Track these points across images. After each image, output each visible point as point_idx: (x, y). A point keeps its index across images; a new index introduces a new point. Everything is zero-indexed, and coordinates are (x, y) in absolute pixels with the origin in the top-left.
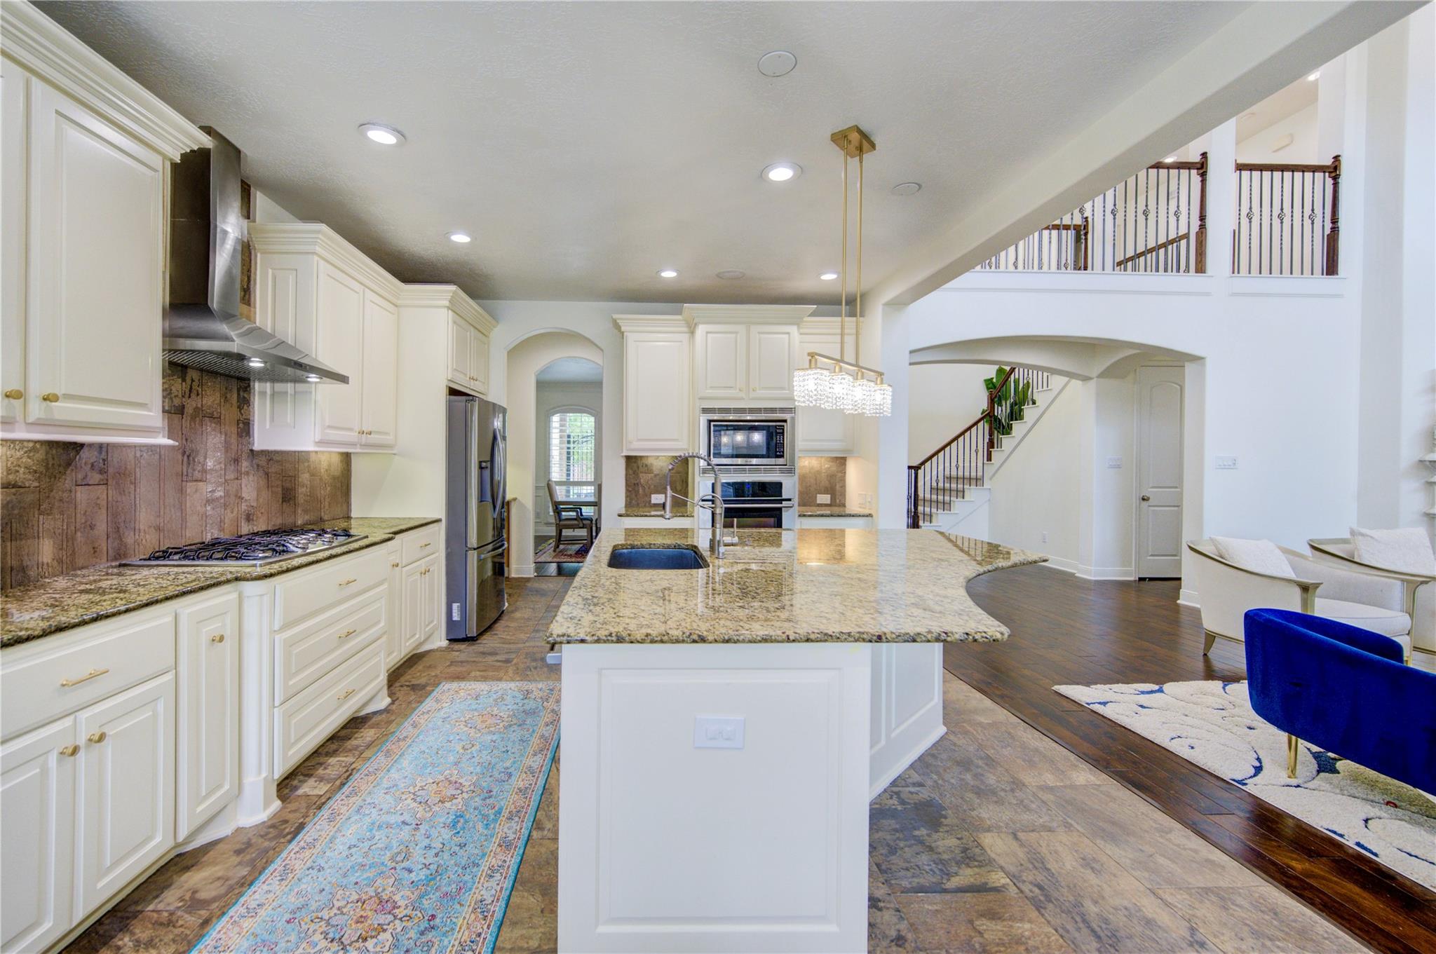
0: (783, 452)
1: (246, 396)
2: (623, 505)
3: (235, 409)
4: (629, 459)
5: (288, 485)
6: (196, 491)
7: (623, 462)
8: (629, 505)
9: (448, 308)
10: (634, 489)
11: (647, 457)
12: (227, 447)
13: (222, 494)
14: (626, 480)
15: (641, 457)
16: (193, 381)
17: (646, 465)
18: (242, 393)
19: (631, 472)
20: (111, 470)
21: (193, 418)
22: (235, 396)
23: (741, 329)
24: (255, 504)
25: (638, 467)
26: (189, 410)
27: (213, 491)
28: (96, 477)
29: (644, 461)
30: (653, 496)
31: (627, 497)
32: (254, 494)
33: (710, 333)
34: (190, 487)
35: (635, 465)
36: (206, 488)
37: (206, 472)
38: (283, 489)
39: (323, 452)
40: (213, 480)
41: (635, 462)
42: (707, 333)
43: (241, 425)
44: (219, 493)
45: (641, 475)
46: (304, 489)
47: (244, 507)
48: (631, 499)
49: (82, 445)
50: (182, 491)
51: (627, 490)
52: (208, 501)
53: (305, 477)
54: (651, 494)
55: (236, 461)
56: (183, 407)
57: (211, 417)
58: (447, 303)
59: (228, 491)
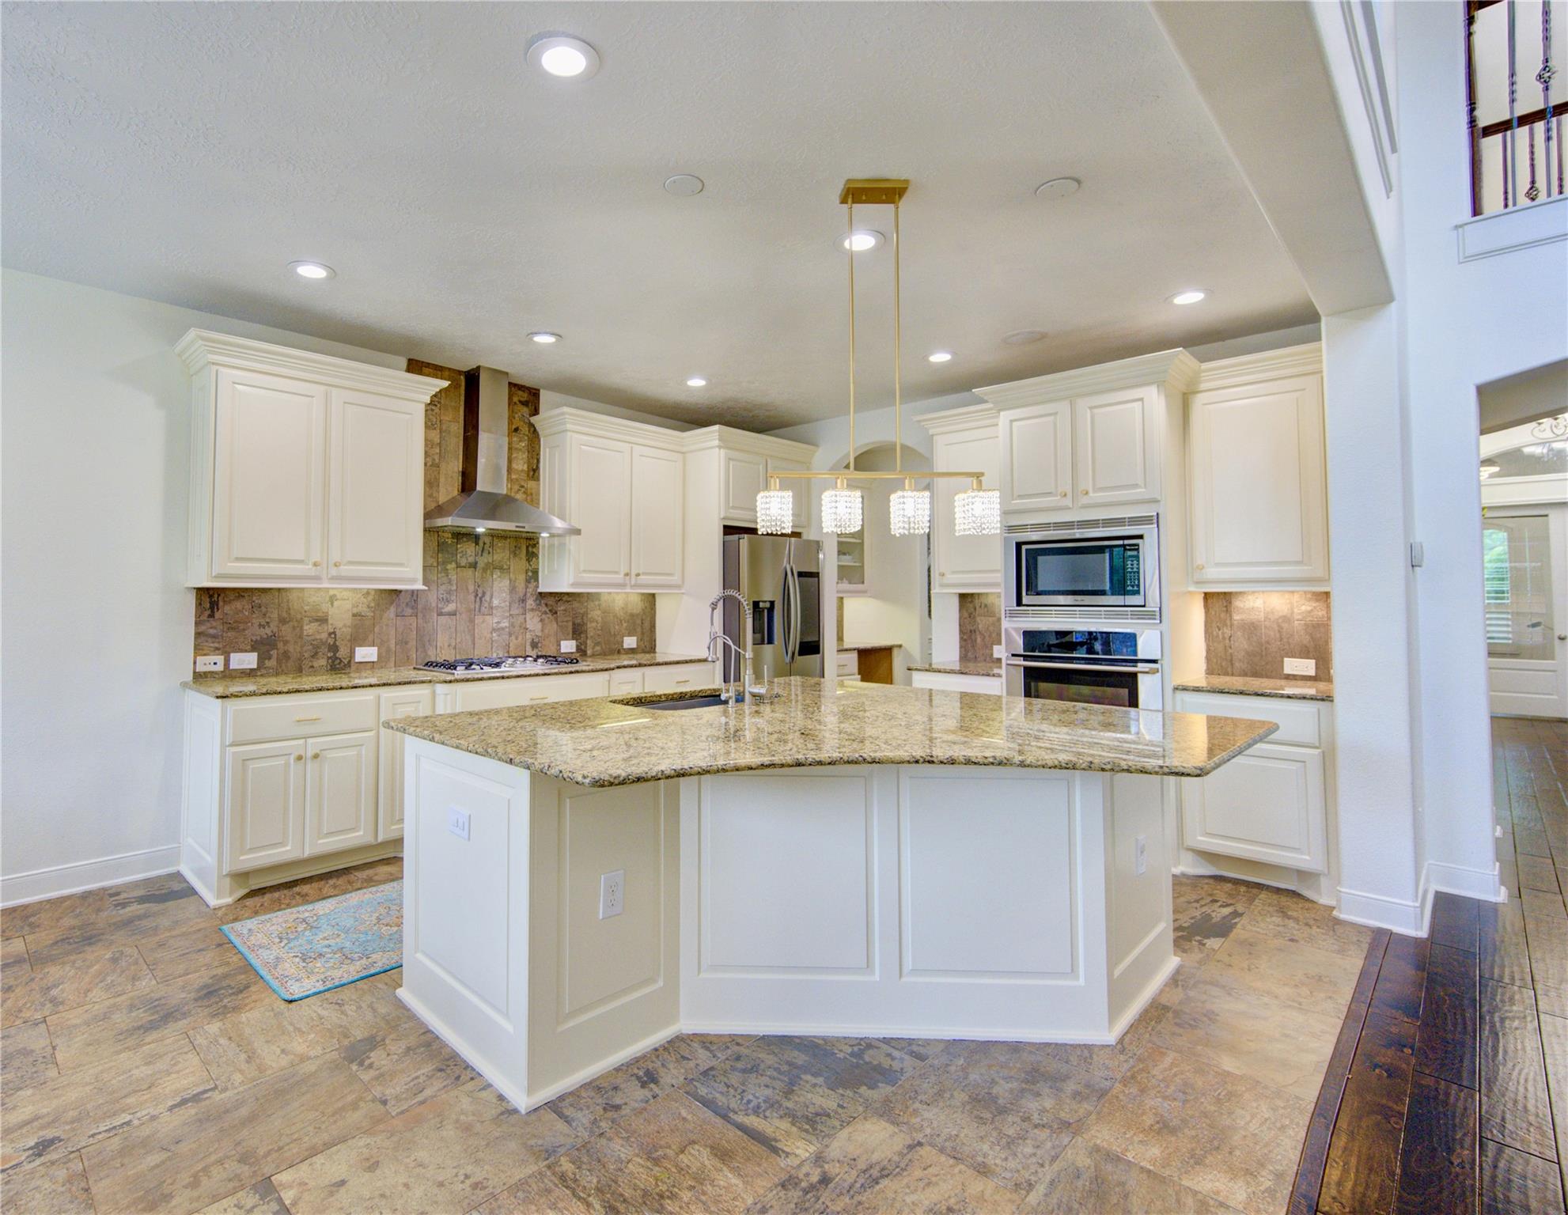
0: (1138, 586)
1: (534, 550)
2: (958, 658)
3: (524, 561)
4: (963, 597)
5: (578, 621)
6: (483, 622)
7: (956, 601)
8: (964, 658)
9: (720, 447)
10: (970, 637)
11: (987, 594)
12: (513, 589)
13: (507, 624)
14: (960, 625)
15: (979, 594)
16: (484, 544)
17: (986, 606)
18: (530, 549)
19: (966, 615)
20: (420, 607)
21: (485, 570)
22: (524, 551)
23: (1063, 407)
24: (540, 634)
25: (975, 609)
26: (481, 565)
27: (498, 623)
28: (409, 611)
29: (984, 600)
30: (994, 647)
31: (961, 647)
32: (539, 626)
33: (1016, 420)
34: (478, 619)
35: (971, 605)
36: (492, 621)
37: (492, 608)
38: (574, 624)
39: (617, 593)
40: (498, 614)
41: (972, 602)
42: (1011, 421)
43: (530, 574)
44: (505, 624)
45: (978, 619)
46: (594, 624)
47: (529, 636)
48: (967, 651)
49: (400, 591)
50: (472, 621)
51: (961, 639)
52: (494, 630)
53: (596, 614)
54: (992, 644)
55: (523, 600)
56: (476, 563)
57: (501, 568)
58: (716, 442)
59: (513, 623)
